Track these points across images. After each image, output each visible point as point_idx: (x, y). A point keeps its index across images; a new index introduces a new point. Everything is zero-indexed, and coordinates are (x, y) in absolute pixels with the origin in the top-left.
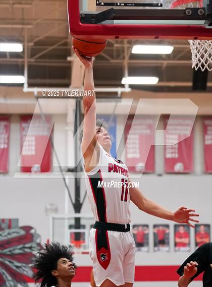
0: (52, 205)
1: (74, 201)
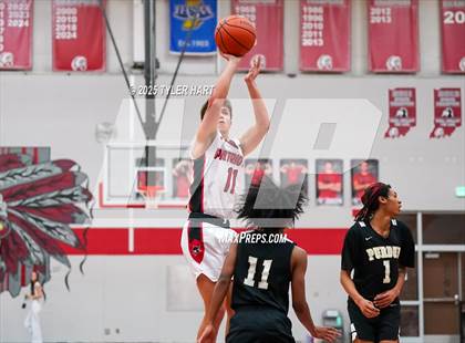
0: (107, 124)
1: (144, 120)
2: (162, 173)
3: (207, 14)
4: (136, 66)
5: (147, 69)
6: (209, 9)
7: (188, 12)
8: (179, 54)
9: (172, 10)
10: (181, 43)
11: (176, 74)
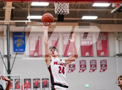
1: (7, 69)
2: (12, 83)
3: (23, 43)
4: (5, 56)
5: (8, 56)
6: (23, 41)
7: (18, 42)
8: (16, 53)
9: (14, 42)
10: (16, 50)
11: (15, 58)
